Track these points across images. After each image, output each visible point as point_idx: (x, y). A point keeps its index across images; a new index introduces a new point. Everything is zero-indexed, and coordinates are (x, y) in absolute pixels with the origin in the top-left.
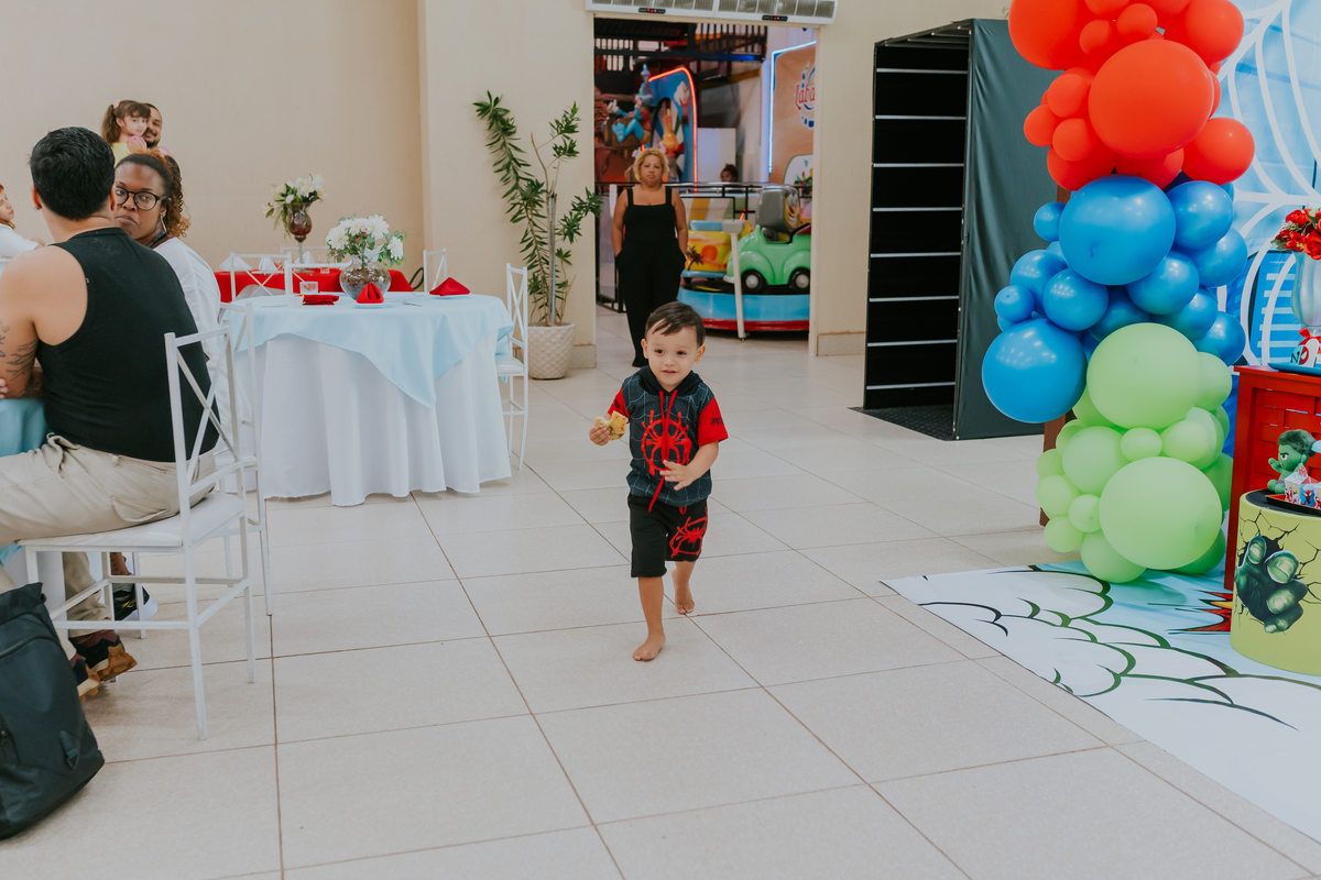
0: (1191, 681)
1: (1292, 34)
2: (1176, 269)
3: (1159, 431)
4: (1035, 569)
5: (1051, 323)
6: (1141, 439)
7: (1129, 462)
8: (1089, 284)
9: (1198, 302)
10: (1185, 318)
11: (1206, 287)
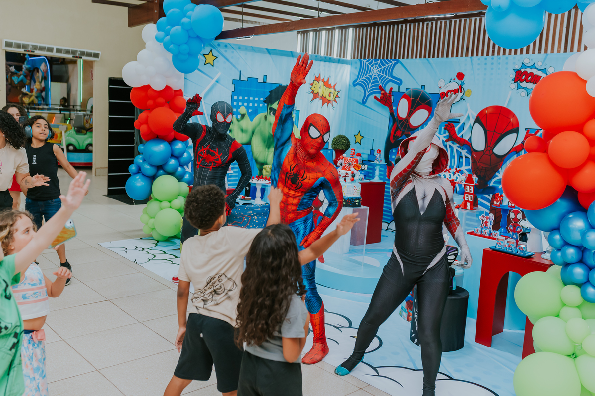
0: (166, 260)
1: (204, 103)
2: (173, 162)
3: (170, 202)
4: (142, 239)
5: (143, 175)
6: (165, 204)
7: (162, 209)
8: (151, 165)
9: (180, 169)
10: (177, 174)
11: (181, 165)
